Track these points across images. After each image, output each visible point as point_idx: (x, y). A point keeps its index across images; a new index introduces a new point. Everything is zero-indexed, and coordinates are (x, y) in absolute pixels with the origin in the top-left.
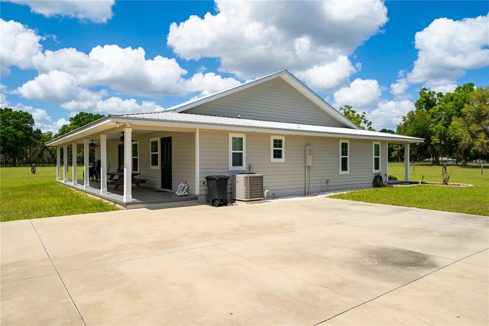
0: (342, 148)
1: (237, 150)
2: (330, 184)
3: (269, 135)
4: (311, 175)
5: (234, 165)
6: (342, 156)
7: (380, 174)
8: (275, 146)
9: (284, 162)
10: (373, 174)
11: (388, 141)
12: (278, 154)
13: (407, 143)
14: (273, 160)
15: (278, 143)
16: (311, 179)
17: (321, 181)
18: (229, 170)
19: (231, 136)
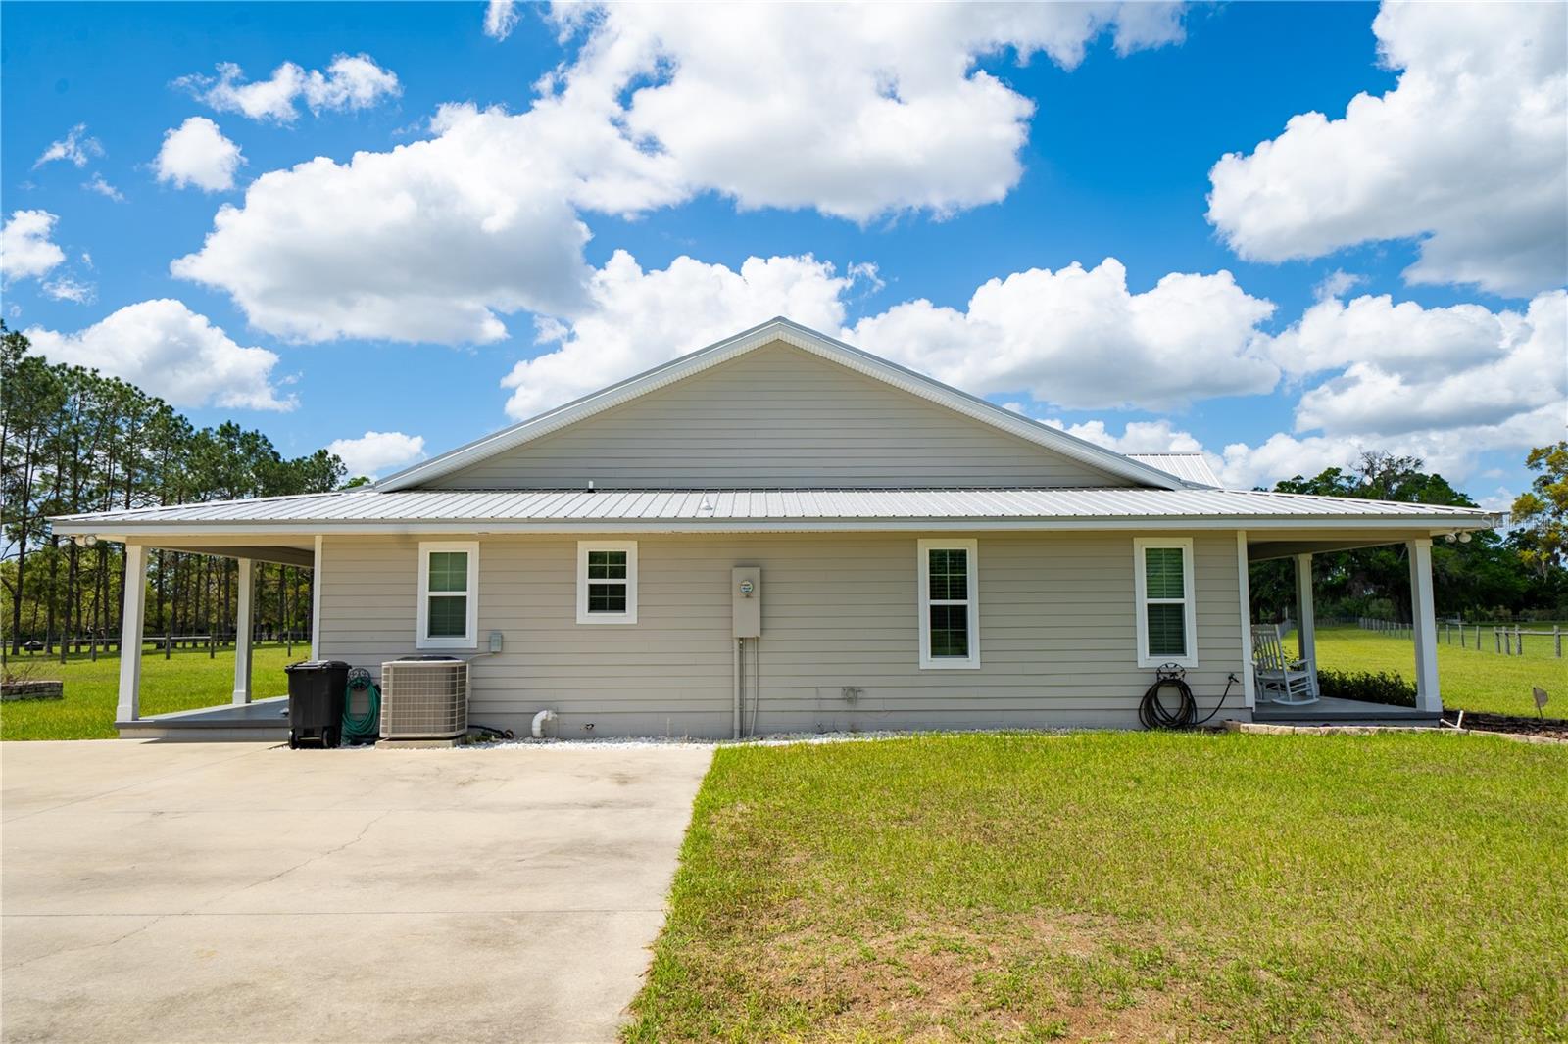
0: (931, 568)
1: (446, 590)
2: (862, 706)
3: (571, 541)
4: (763, 670)
5: (434, 631)
6: (932, 598)
7: (1180, 675)
8: (592, 574)
9: (636, 622)
10: (1145, 671)
11: (1248, 532)
12: (607, 599)
13: (1422, 533)
14: (584, 616)
15: (606, 565)
16: (764, 682)
17: (818, 692)
18: (418, 647)
19: (426, 550)
